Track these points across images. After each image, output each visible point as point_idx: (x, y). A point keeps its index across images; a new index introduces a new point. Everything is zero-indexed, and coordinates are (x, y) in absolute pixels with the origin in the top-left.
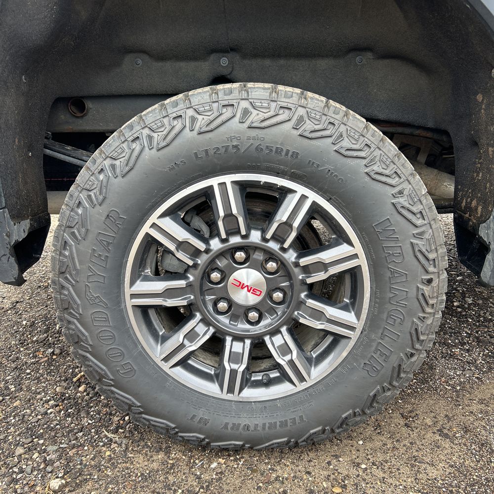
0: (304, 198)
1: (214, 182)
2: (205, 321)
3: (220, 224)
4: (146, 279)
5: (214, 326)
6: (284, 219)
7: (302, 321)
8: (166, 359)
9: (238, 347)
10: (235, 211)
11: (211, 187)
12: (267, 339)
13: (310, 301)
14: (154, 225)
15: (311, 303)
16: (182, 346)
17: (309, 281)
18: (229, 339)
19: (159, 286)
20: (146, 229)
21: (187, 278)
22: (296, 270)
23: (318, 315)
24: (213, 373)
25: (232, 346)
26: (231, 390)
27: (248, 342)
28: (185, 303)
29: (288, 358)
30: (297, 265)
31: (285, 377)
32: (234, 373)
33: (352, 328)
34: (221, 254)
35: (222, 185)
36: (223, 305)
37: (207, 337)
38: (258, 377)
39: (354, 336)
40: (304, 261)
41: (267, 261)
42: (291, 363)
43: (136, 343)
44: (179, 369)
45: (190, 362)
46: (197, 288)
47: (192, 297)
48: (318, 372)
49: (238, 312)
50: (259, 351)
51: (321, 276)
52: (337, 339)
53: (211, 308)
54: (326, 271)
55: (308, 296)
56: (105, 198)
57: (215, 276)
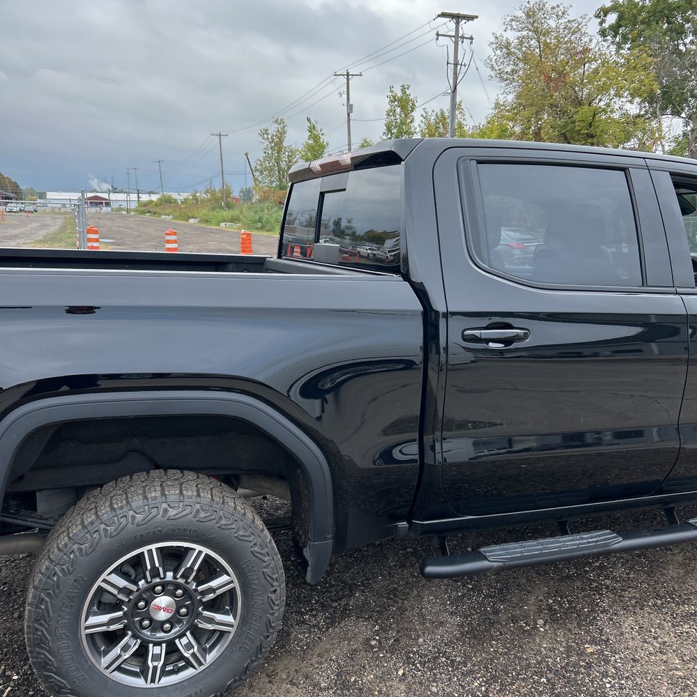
0: (200, 552)
1: (144, 549)
2: (135, 636)
3: (148, 573)
4: (95, 614)
5: (140, 639)
6: (188, 566)
7: (200, 626)
8: (107, 668)
9: (157, 650)
10: (157, 565)
11: (143, 553)
12: (177, 641)
13: (205, 612)
14: (104, 581)
15: (206, 613)
16: (119, 656)
17: (204, 600)
18: (151, 645)
19: (105, 618)
20: (99, 583)
21: (122, 609)
22: (195, 594)
23: (211, 621)
24: (138, 671)
25: (154, 650)
26: (153, 681)
27: (164, 645)
28: (122, 626)
29: (191, 651)
30: (196, 590)
31: (189, 664)
32: (155, 668)
33: (232, 626)
34: (147, 590)
35: (150, 551)
36: (146, 623)
37: (137, 647)
38: (169, 668)
39: (233, 630)
40: (200, 588)
41: (176, 590)
42: (194, 655)
43: (87, 659)
44: (116, 673)
45: (122, 666)
46: (130, 616)
47: (126, 621)
48: (211, 657)
49: (157, 626)
50: (172, 649)
51: (211, 596)
52: (222, 633)
53: (138, 626)
54: (215, 593)
55: (203, 610)
56: (74, 570)
57: (142, 604)
